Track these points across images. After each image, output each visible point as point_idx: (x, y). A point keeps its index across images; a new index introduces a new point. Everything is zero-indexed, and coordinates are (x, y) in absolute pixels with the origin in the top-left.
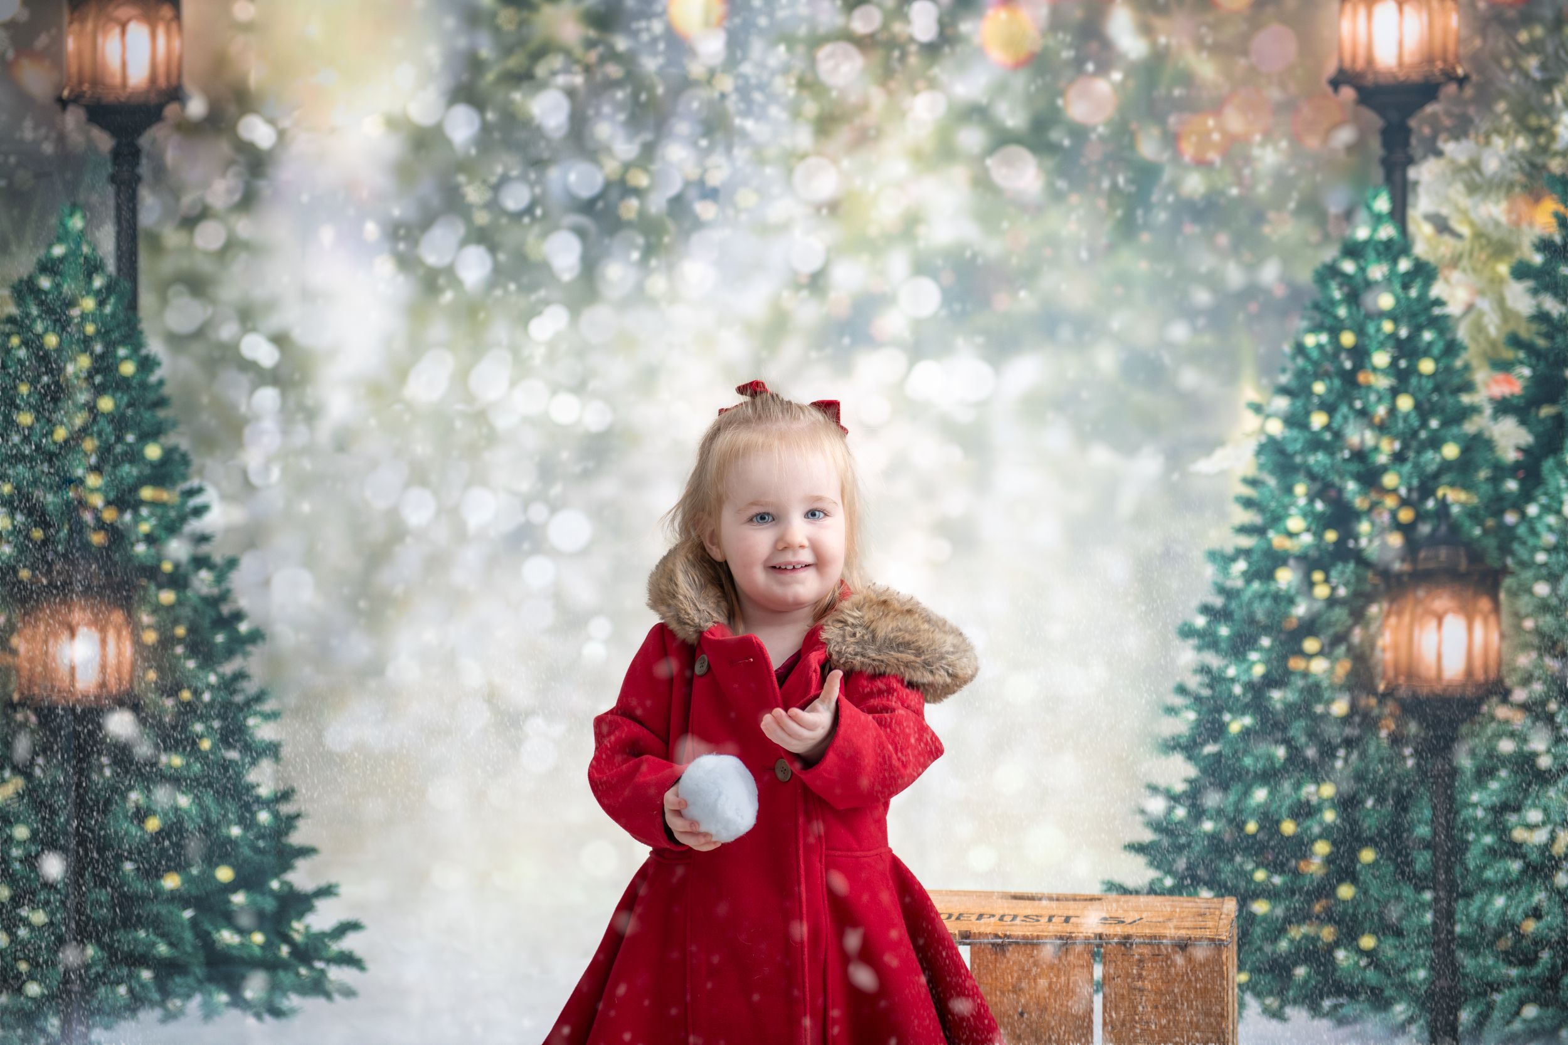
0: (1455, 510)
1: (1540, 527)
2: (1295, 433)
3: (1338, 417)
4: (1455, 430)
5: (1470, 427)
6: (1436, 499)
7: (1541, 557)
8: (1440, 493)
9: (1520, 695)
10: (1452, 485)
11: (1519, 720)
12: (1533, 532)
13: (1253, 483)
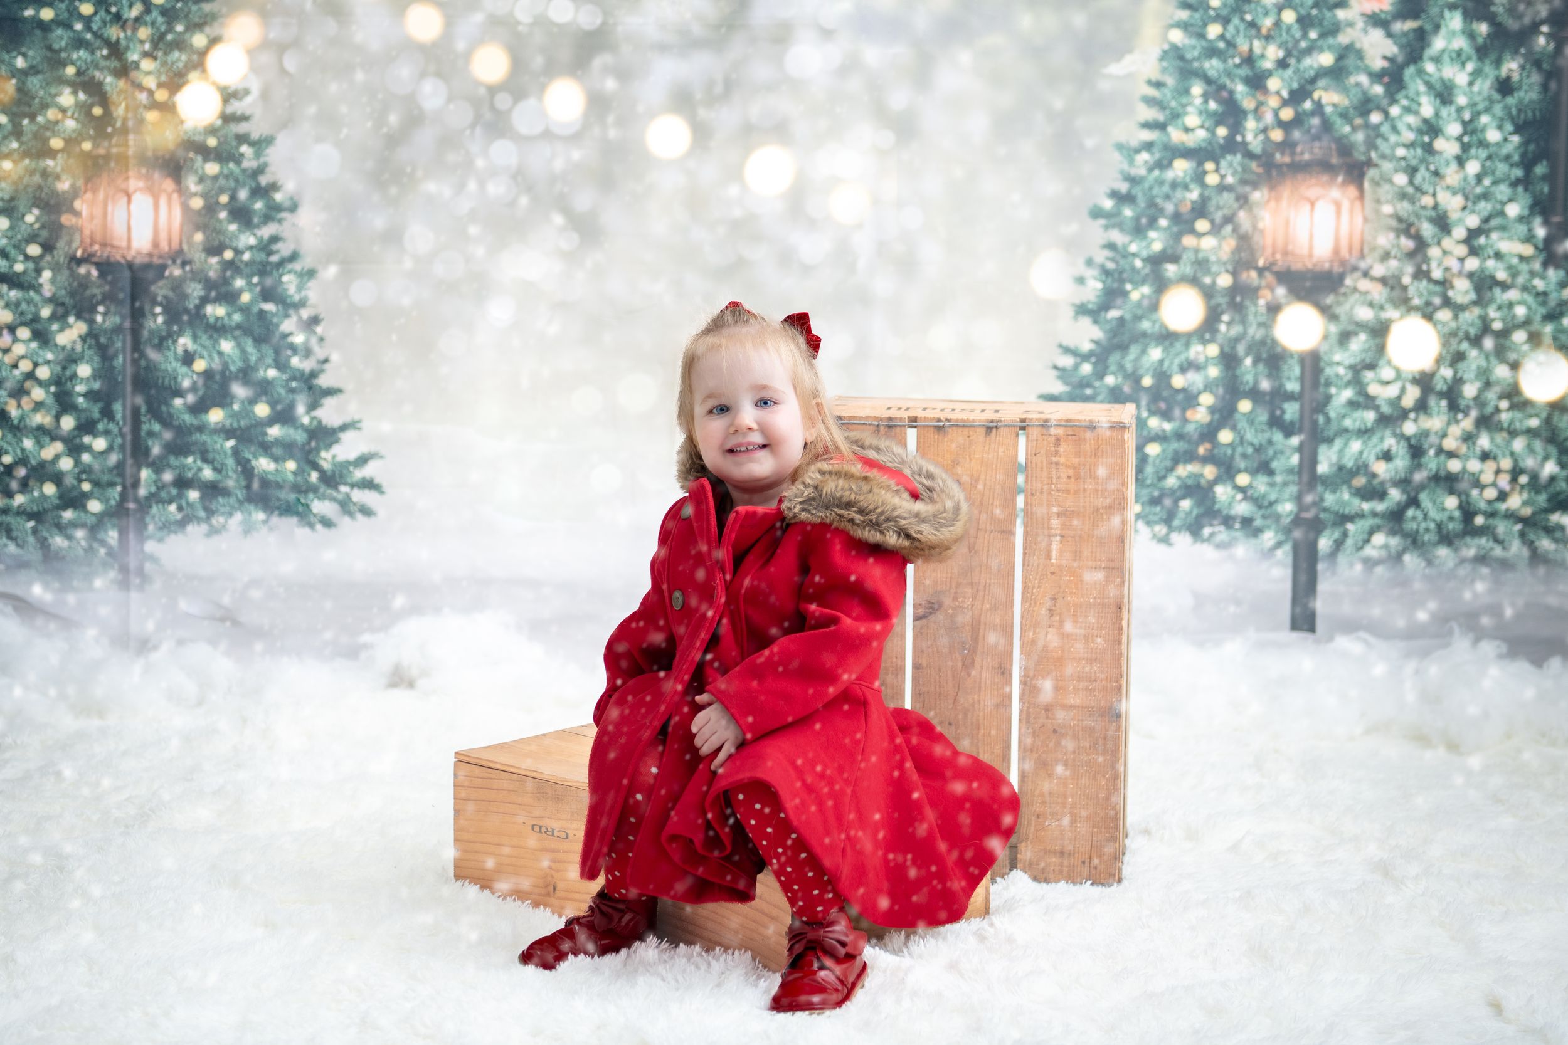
0: (1328, 110)
1: (1401, 126)
2: (1193, 41)
3: (1231, 28)
4: (1331, 41)
5: (1343, 39)
6: (1313, 101)
7: (1401, 152)
8: (1316, 95)
9: (1379, 270)
10: (1325, 89)
11: (1378, 292)
12: (1395, 129)
13: (1158, 85)
